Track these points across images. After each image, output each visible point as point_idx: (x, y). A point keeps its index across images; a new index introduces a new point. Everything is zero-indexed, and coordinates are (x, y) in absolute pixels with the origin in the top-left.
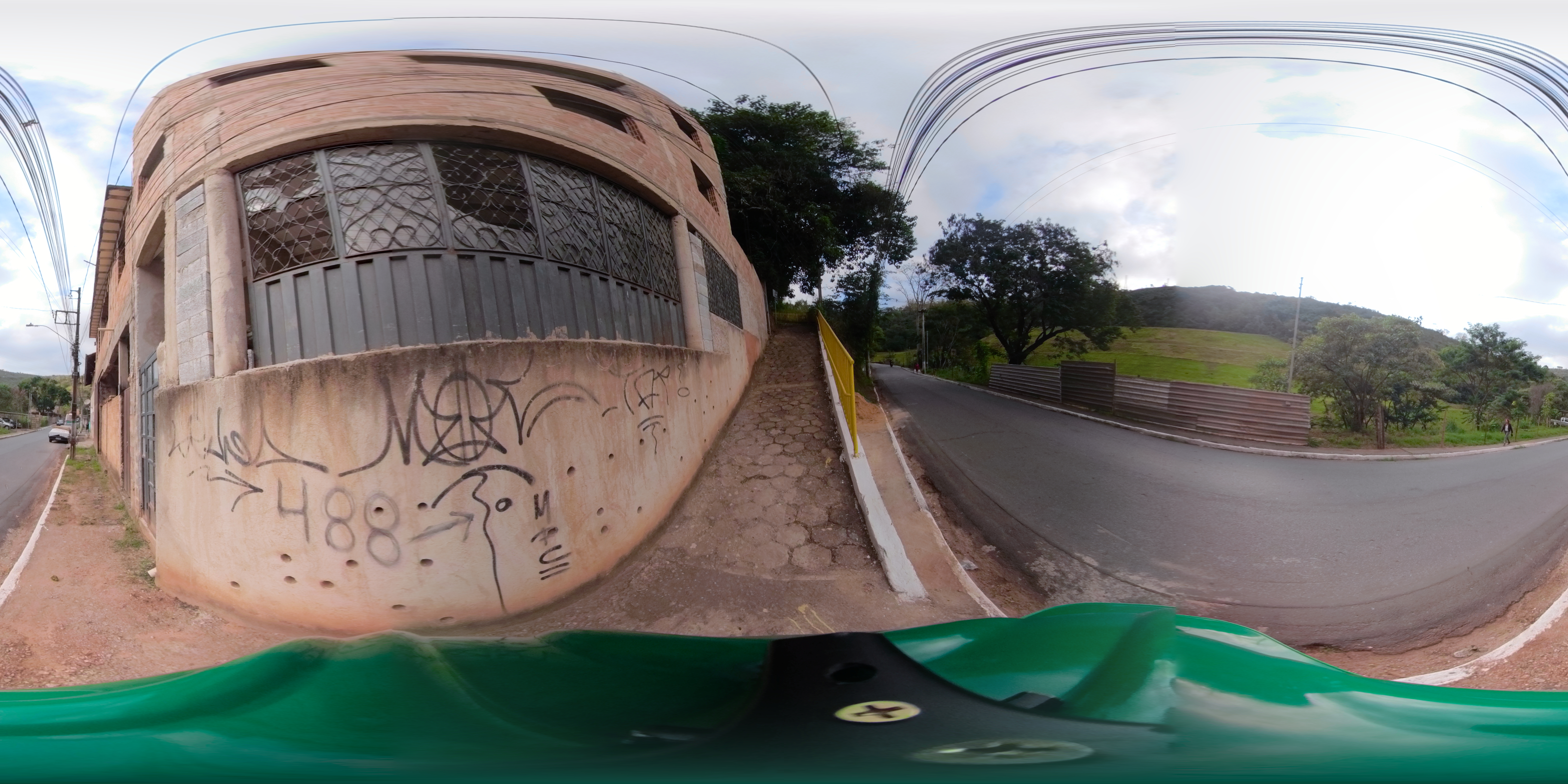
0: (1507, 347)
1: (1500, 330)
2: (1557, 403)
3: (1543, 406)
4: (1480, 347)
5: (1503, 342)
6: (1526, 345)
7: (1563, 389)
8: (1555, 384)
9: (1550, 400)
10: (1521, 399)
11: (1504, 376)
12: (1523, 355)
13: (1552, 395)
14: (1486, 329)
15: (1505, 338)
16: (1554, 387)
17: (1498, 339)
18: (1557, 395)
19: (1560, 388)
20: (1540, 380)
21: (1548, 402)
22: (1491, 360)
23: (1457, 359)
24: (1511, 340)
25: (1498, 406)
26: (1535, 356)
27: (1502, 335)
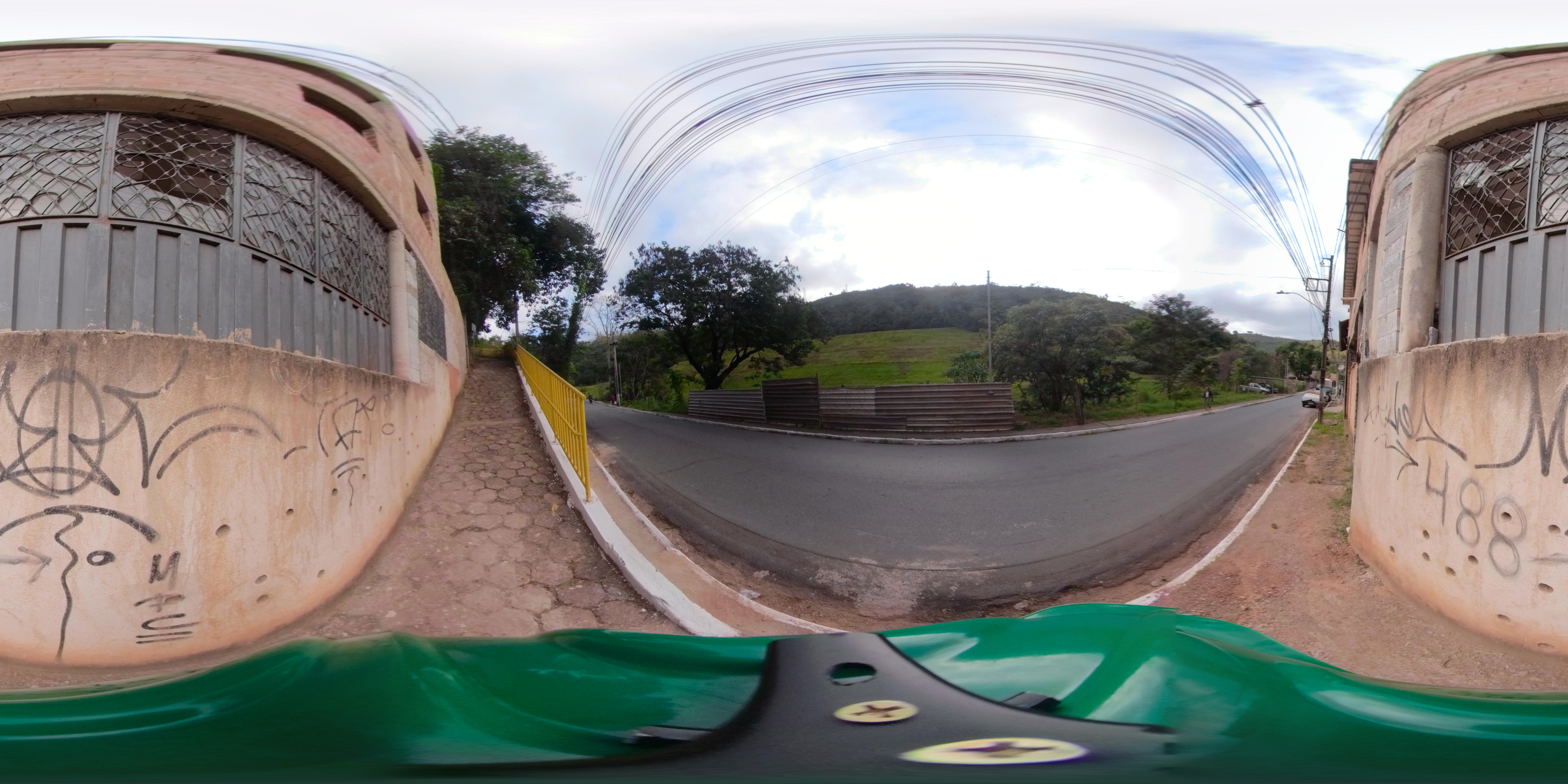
0: (1193, 316)
1: (1185, 300)
2: (1245, 368)
3: (1232, 373)
4: (1166, 317)
5: (1189, 312)
6: (1212, 312)
7: (1251, 355)
8: (1243, 350)
9: (1239, 365)
10: (1210, 367)
11: (1192, 345)
12: (1210, 322)
13: (1240, 360)
14: (1171, 300)
15: (1191, 307)
16: (1242, 352)
17: (1184, 308)
18: (1245, 361)
19: (1248, 354)
20: (1228, 346)
21: (1236, 368)
22: (1178, 330)
23: (1145, 331)
24: (1197, 309)
25: (1189, 374)
26: (1221, 322)
27: (1188, 304)
